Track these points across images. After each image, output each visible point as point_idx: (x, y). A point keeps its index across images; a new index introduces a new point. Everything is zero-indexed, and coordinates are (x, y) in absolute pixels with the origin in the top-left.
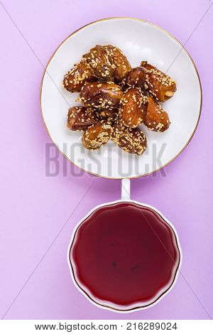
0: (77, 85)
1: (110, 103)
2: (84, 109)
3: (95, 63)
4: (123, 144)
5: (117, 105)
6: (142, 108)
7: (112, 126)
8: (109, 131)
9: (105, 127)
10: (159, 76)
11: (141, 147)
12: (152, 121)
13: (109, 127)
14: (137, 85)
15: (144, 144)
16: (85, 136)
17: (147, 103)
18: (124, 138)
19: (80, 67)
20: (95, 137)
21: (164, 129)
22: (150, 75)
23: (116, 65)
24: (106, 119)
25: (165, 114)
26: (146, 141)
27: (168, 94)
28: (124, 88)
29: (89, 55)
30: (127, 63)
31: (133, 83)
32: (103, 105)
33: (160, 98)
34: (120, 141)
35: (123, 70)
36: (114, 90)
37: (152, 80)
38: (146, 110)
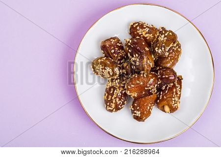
0: (138, 34)
1: (138, 63)
2: (121, 48)
3: (162, 38)
4: (109, 92)
5: (138, 71)
6: (146, 91)
7: (120, 75)
8: (114, 74)
9: (116, 70)
10: (177, 94)
11: (113, 106)
12: (139, 105)
13: (118, 73)
14: (161, 79)
15: (117, 108)
16: (101, 58)
17: (152, 94)
18: (115, 89)
19: (152, 30)
20: (105, 65)
21: (137, 118)
22: (174, 86)
23: (168, 56)
24: (123, 68)
25: (149, 113)
26: (119, 109)
27: (167, 108)
28: (153, 70)
30: (174, 64)
31: (162, 75)
32: (133, 59)
33: (159, 102)
34: (110, 88)
35: (167, 63)
36: (148, 62)
37: (171, 89)
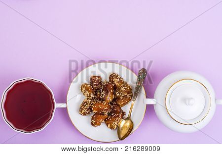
0: (112, 80)
1: (103, 96)
2: (100, 83)
4: (84, 104)
5: (102, 100)
6: (101, 112)
7: (92, 98)
8: (90, 96)
9: (92, 95)
10: (118, 120)
11: (83, 112)
12: (96, 118)
13: (92, 96)
14: (112, 109)
15: (84, 114)
16: (88, 85)
17: (104, 115)
18: (87, 104)
19: (121, 81)
20: (87, 89)
21: (92, 124)
22: (118, 116)
23: (123, 99)
24: (96, 95)
25: (99, 124)
26: (85, 115)
27: (109, 125)
28: (111, 103)
29: (127, 85)
30: (124, 104)
31: (114, 108)
32: (102, 93)
33: (107, 121)
34: (85, 102)
35: (121, 102)
36: (109, 98)
37: (116, 117)
38: (100, 114)
